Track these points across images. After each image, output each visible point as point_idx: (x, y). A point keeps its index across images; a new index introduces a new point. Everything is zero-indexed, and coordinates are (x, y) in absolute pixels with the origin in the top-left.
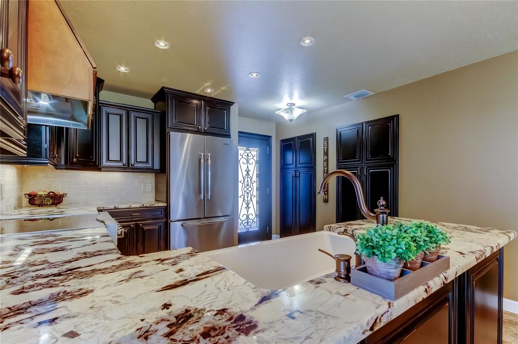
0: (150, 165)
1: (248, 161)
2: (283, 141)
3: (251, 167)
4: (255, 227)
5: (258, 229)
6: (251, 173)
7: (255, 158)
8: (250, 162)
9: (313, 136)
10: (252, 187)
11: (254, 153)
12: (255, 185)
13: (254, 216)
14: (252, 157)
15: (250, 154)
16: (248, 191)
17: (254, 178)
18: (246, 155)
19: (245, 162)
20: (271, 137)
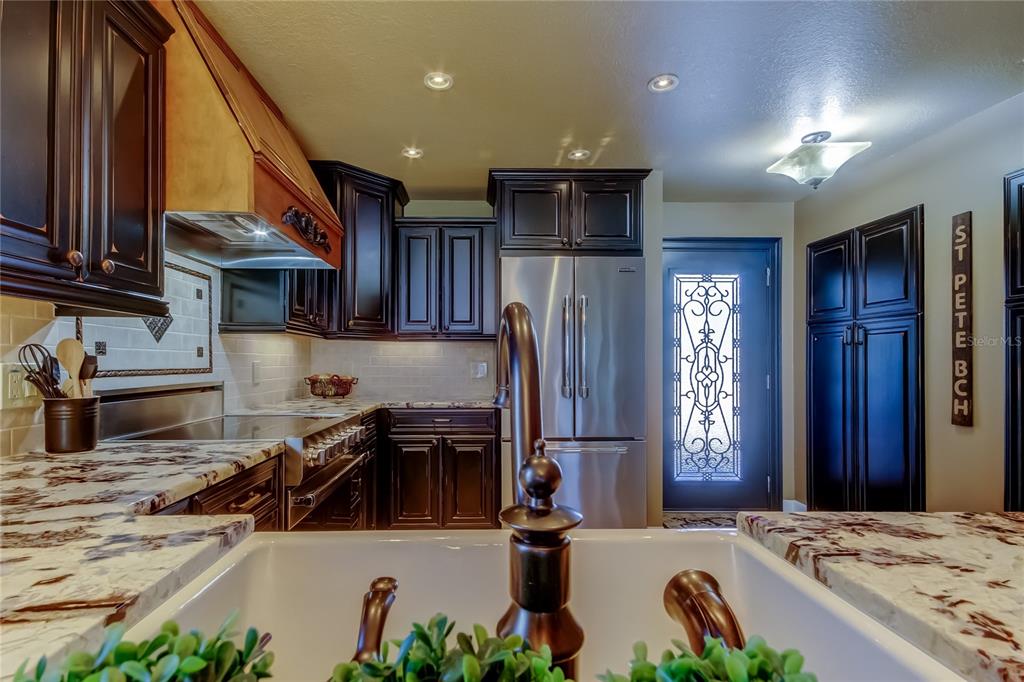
0: (476, 327)
1: (707, 309)
2: (813, 247)
3: (717, 323)
4: (731, 472)
5: (737, 479)
6: (716, 338)
7: (729, 300)
8: (715, 309)
9: (914, 218)
10: (719, 371)
11: (726, 286)
12: (728, 368)
13: (726, 441)
14: (718, 297)
15: (712, 291)
16: (707, 381)
17: (727, 349)
18: (702, 291)
19: (699, 309)
20: (778, 240)
